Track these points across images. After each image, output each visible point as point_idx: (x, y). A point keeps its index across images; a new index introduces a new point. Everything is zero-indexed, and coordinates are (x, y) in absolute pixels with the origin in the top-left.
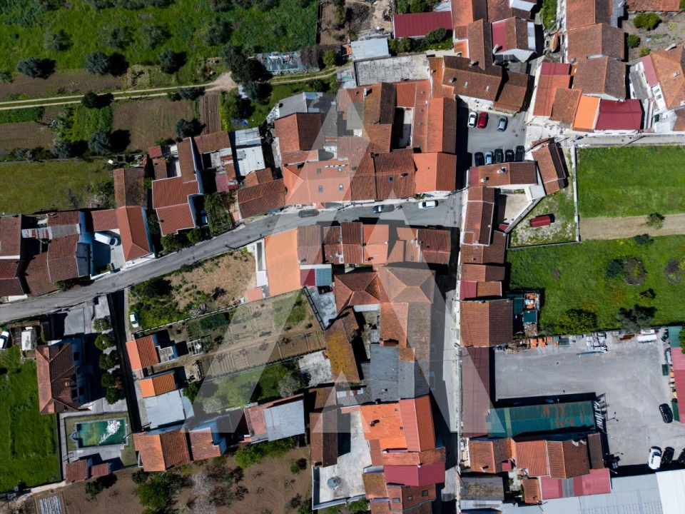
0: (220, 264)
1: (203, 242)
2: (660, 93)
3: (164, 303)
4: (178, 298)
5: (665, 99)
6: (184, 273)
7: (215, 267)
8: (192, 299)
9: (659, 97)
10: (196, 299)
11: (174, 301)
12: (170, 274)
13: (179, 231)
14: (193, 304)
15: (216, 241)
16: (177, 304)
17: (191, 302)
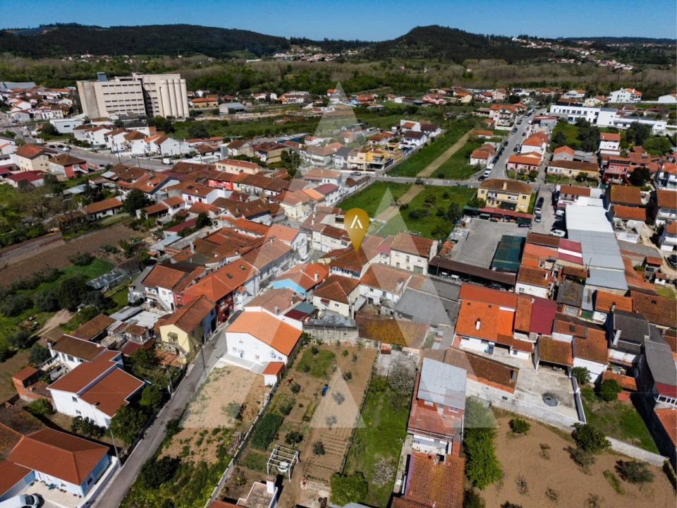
0: (207, 396)
1: (164, 407)
2: (327, 180)
3: (186, 479)
4: (197, 459)
5: (332, 178)
6: (175, 437)
7: (205, 403)
8: (216, 443)
9: (329, 181)
10: (220, 439)
11: (195, 466)
12: (159, 451)
13: (128, 400)
14: (222, 446)
15: (177, 395)
16: (204, 464)
17: (218, 446)
